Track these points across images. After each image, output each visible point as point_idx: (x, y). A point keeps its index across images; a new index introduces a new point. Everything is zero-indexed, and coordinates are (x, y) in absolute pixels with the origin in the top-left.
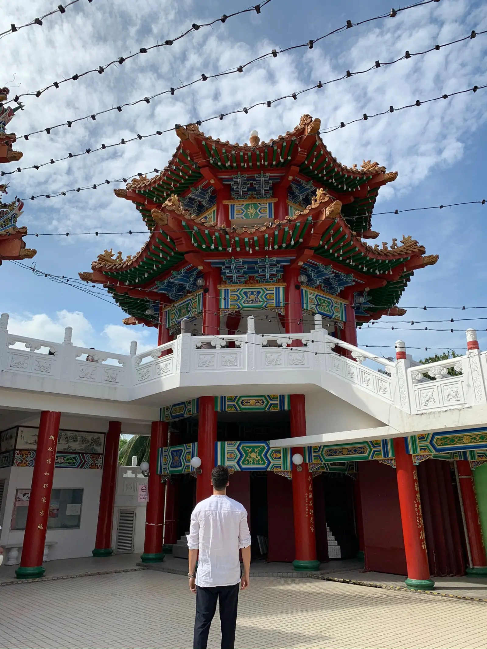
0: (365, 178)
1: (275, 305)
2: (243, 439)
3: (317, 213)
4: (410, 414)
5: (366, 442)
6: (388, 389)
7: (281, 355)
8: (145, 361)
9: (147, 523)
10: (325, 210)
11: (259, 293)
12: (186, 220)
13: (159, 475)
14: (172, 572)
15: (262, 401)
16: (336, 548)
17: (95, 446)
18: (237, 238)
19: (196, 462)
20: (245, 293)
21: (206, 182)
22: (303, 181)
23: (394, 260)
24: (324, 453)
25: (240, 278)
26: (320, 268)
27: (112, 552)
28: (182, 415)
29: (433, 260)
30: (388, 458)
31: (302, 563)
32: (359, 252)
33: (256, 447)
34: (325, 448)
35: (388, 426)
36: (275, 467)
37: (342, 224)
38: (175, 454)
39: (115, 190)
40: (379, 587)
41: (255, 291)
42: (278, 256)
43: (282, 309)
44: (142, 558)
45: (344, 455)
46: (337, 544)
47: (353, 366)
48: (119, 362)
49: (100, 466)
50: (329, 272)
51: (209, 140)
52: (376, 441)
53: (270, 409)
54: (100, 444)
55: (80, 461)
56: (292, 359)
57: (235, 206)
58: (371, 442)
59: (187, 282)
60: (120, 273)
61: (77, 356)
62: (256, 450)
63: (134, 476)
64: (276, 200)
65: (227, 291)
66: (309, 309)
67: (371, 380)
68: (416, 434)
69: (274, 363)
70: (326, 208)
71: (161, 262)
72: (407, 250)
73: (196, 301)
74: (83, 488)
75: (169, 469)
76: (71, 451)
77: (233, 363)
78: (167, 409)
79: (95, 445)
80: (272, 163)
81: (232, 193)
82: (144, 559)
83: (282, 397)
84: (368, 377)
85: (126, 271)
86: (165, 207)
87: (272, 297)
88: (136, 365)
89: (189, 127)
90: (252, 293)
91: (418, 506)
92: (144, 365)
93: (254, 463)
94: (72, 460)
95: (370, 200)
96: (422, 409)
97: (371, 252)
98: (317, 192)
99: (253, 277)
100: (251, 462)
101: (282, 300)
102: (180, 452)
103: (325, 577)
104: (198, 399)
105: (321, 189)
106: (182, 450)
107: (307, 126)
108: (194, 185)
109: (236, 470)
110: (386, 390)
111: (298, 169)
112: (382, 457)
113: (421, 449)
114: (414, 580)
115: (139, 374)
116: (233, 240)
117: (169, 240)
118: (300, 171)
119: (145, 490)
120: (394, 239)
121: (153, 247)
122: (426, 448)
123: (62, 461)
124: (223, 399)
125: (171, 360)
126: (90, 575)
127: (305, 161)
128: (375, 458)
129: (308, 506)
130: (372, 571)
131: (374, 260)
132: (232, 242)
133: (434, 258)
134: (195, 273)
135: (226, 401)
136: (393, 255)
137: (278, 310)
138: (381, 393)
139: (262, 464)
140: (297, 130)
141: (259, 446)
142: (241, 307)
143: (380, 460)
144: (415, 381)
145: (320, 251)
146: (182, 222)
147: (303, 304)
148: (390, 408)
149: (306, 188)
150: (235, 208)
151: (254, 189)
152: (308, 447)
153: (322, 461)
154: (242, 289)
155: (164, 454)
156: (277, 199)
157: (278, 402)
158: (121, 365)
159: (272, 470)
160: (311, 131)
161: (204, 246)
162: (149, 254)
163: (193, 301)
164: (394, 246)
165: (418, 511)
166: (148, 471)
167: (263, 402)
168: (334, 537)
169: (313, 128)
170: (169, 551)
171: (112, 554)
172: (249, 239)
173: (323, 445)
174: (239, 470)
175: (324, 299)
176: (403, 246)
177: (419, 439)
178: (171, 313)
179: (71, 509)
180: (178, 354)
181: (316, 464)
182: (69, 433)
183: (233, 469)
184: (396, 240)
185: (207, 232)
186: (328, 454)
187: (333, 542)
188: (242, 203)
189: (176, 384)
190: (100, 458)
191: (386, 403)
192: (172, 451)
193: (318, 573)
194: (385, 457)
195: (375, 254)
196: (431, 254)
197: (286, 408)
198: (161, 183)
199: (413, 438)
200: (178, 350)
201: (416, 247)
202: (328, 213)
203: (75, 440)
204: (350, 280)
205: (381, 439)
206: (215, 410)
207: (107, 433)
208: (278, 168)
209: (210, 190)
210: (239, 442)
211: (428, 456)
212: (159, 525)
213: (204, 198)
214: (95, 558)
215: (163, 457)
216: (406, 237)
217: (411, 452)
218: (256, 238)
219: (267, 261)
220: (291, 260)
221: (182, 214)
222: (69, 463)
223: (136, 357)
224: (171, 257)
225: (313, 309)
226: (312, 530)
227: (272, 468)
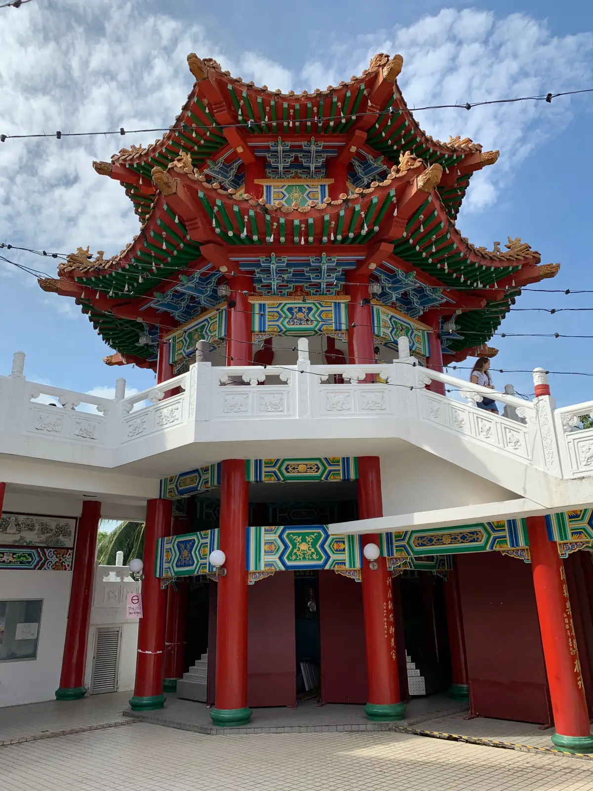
0: (455, 157)
1: (334, 328)
2: (288, 522)
3: (404, 185)
4: (562, 479)
5: (482, 525)
6: (522, 442)
7: (349, 396)
8: (138, 406)
9: (140, 651)
10: (415, 180)
11: (310, 309)
12: (204, 189)
13: (157, 578)
14: (180, 727)
15: (316, 466)
16: (418, 680)
17: (61, 537)
18: (282, 220)
19: (217, 558)
20: (290, 310)
21: (232, 151)
22: (370, 157)
23: (502, 268)
24: (412, 542)
25: (281, 289)
26: (399, 275)
27: (85, 693)
28: (195, 489)
29: (551, 272)
30: (517, 548)
31: (378, 709)
32: (458, 252)
33: (308, 534)
34: (415, 535)
35: (523, 497)
36: (336, 563)
37: (437, 204)
38: (183, 546)
39: (94, 163)
40: (508, 748)
41: (304, 308)
42: (339, 254)
43: (343, 333)
44: (131, 704)
45: (445, 544)
46: (419, 675)
47: (463, 411)
48: (97, 408)
49: (68, 565)
50: (411, 281)
51: (238, 83)
52: (498, 522)
53: (328, 479)
54: (70, 535)
55: (38, 559)
56: (367, 401)
57: (272, 188)
58: (489, 523)
59: (202, 292)
60: (101, 277)
61: (33, 396)
62: (308, 539)
63: (118, 580)
64: (331, 181)
65: (262, 307)
66: (382, 335)
67: (493, 430)
68: (565, 511)
69: (339, 408)
70: (417, 177)
71: (164, 260)
72: (518, 255)
73: (216, 321)
74: (43, 599)
75: (173, 569)
76: (25, 544)
77: (276, 407)
78: (171, 481)
79: (61, 535)
80: (329, 123)
81: (268, 170)
82: (135, 706)
83: (346, 460)
84: (488, 425)
85: (111, 275)
86: (173, 168)
87: (330, 315)
88: (123, 414)
89: (209, 63)
90: (300, 310)
91: (569, 621)
92: (137, 412)
93: (306, 558)
94: (26, 558)
95: (459, 191)
96: (580, 470)
97: (472, 252)
98: (400, 158)
99: (301, 287)
100: (301, 557)
101: (343, 319)
102: (191, 543)
103: (419, 731)
104: (219, 464)
105: (407, 152)
106: (194, 540)
107: (383, 69)
108: (211, 157)
109: (278, 570)
110: (519, 444)
111: (365, 135)
112: (508, 546)
113: (572, 534)
114: (566, 737)
115: (129, 426)
116: (275, 224)
117: (177, 221)
118: (367, 140)
119: (137, 601)
120: (496, 242)
121: (152, 234)
122: (582, 532)
123: (11, 559)
124: (258, 463)
125: (180, 402)
126: (48, 737)
127: (376, 124)
128: (497, 548)
129: (387, 622)
130: (481, 716)
131: (477, 265)
132: (275, 227)
133: (553, 268)
134: (214, 280)
135: (263, 467)
136: (501, 261)
137: (337, 335)
138: (510, 448)
139: (317, 559)
140: (367, 74)
141: (313, 533)
142: (284, 330)
143: (504, 551)
144: (567, 428)
145: (403, 248)
146: (197, 193)
147: (374, 327)
148: (526, 470)
149: (373, 167)
150: (273, 190)
151: (301, 166)
152: (387, 534)
153: (409, 554)
154: (286, 304)
155: (167, 546)
156: (333, 179)
157: (340, 468)
158: (101, 414)
159: (332, 569)
160: (389, 73)
161: (231, 234)
162: (145, 245)
163: (211, 322)
164: (496, 252)
165: (570, 629)
166: (141, 573)
167: (318, 468)
168: (414, 663)
169: (391, 69)
170: (172, 688)
171: (86, 695)
172: (301, 222)
173: (410, 530)
174: (283, 568)
175: (402, 323)
176: (508, 252)
177: (570, 517)
178: (177, 341)
179: (23, 631)
180: (192, 393)
181: (399, 558)
182: (21, 518)
183: (273, 568)
184: (499, 244)
185: (236, 209)
186: (418, 544)
187: (413, 671)
188: (282, 184)
189: (189, 438)
190: (70, 555)
191: (520, 463)
192: (179, 542)
193: (404, 723)
194: (513, 546)
195: (478, 256)
196: (549, 263)
197: (353, 476)
198: (164, 150)
199: (560, 516)
200: (191, 387)
201: (528, 252)
202: (421, 184)
203: (31, 528)
204: (439, 296)
205: (505, 519)
206: (246, 480)
207: (80, 518)
208: (335, 135)
209: (236, 165)
210: (282, 527)
211: (583, 544)
212: (158, 652)
213: (227, 178)
214: (59, 702)
215: (165, 552)
216: (513, 239)
217: (556, 538)
218: (311, 221)
219: (324, 260)
220: (358, 261)
221: (199, 181)
222: (21, 563)
223: (125, 401)
224: (179, 251)
225: (386, 336)
226: (394, 657)
227: (332, 565)
